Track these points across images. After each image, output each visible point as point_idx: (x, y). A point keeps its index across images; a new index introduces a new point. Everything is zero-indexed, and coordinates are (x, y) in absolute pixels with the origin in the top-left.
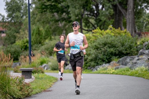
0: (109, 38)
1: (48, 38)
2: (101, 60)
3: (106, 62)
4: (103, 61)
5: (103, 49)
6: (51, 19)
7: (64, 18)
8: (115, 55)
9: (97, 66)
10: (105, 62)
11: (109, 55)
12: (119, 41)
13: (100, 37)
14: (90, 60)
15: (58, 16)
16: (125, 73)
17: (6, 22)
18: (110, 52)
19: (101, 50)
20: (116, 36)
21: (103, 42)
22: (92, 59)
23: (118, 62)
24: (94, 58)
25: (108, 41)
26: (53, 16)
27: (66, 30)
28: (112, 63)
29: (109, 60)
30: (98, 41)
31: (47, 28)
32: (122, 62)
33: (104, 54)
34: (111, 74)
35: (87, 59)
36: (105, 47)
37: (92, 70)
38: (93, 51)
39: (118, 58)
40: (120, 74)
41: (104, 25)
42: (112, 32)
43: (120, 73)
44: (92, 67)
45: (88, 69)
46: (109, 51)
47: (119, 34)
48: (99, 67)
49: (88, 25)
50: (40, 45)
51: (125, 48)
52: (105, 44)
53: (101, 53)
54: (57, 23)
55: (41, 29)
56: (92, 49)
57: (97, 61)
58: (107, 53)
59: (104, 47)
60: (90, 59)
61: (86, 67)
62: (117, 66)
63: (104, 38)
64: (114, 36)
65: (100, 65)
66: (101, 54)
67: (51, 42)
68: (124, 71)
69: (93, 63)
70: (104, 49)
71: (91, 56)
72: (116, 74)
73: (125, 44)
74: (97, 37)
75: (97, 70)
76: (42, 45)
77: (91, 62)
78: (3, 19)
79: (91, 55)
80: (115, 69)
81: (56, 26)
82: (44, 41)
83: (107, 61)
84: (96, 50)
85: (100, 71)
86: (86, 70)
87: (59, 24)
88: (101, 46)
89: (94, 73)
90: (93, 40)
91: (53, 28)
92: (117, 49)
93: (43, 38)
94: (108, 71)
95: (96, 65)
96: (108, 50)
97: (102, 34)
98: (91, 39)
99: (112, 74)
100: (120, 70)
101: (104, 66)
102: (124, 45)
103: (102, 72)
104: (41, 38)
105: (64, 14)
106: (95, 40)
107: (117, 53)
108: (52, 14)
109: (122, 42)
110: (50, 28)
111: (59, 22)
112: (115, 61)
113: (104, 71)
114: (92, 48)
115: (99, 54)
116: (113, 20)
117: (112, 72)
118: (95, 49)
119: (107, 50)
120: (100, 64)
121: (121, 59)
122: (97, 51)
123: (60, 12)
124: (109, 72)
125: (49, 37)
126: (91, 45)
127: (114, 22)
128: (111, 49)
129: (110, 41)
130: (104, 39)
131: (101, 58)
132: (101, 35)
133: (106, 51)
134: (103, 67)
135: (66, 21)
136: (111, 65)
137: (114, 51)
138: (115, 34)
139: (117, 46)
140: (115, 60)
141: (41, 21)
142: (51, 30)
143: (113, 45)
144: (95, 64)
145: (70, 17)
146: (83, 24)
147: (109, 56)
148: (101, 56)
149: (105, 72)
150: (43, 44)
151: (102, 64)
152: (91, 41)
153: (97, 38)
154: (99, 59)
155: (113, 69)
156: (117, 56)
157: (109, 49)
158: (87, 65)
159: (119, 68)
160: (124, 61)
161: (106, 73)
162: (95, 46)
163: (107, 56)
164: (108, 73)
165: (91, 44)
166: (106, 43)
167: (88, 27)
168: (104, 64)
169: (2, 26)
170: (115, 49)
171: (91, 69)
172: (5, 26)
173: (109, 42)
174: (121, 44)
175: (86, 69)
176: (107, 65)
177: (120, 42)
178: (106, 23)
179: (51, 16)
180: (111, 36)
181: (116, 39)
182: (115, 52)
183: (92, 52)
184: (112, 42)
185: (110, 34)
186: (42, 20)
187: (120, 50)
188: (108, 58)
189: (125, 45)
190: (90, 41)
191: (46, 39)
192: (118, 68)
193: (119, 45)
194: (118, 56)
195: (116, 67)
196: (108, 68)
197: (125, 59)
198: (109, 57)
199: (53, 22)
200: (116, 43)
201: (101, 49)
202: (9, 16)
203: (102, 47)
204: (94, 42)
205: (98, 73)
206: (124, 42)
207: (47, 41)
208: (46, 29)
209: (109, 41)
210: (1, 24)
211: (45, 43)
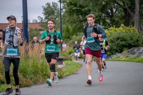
1: (74, 34)
4: (117, 51)
6: (77, 20)
13: (114, 33)
15: (82, 17)
17: (43, 23)
20: (126, 32)
23: (128, 52)
26: (79, 17)
31: (74, 27)
42: (123, 29)
47: (129, 30)
50: (69, 39)
51: (133, 41)
53: (115, 45)
54: (82, 23)
55: (70, 27)
58: (119, 45)
67: (77, 37)
69: (109, 53)
70: (117, 42)
74: (112, 33)
75: (112, 58)
76: (70, 40)
78: (42, 21)
81: (80, 25)
82: (72, 36)
83: (119, 51)
84: (111, 43)
87: (83, 24)
88: (115, 40)
91: (78, 26)
93: (71, 34)
98: (107, 35)
107: (127, 45)
108: (78, 16)
110: (77, 27)
111: (83, 22)
112: (125, 51)
113: (117, 59)
115: (113, 46)
123: (84, 15)
124: (121, 59)
125: (76, 34)
128: (123, 42)
130: (117, 34)
131: (115, 49)
132: (115, 31)
136: (123, 54)
137: (125, 44)
138: (126, 30)
141: (69, 21)
142: (77, 28)
146: (101, 23)
150: (71, 39)
151: (116, 54)
154: (113, 50)
155: (124, 58)
157: (121, 42)
159: (129, 57)
162: (111, 40)
166: (119, 37)
167: (105, 26)
169: (41, 25)
170: (126, 42)
172: (43, 25)
174: (130, 38)
179: (77, 18)
180: (123, 33)
181: (126, 35)
184: (123, 37)
185: (121, 31)
186: (70, 21)
187: (129, 43)
188: (120, 49)
191: (73, 35)
199: (79, 22)
202: (46, 18)
207: (74, 36)
208: (73, 28)
210: (40, 24)
211: (72, 38)
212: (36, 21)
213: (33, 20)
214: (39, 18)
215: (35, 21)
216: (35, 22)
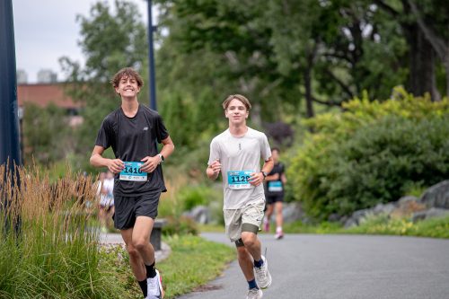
0: (393, 125)
1: (207, 127)
2: (368, 194)
3: (385, 199)
4: (377, 195)
5: (375, 160)
6: (218, 72)
7: (256, 67)
8: (415, 177)
9: (359, 212)
10: (381, 200)
11: (394, 177)
12: (426, 133)
13: (367, 121)
14: (335, 195)
15: (239, 60)
16: (446, 232)
17: (82, 82)
18: (398, 169)
19: (368, 161)
20: (415, 120)
21: (377, 138)
22: (342, 191)
23: (424, 199)
24: (349, 187)
25: (391, 134)
26: (224, 61)
27: (261, 103)
28: (403, 200)
29: (395, 192)
30: (361, 134)
31: (206, 99)
32: (436, 198)
33: (379, 173)
34: (401, 235)
35: (327, 189)
36: (383, 154)
37: (344, 223)
38: (345, 167)
39: (422, 186)
40: (429, 236)
41: (377, 87)
42: (403, 107)
43: (429, 232)
44: (342, 216)
45: (332, 221)
46: (394, 166)
47: (426, 112)
48: (363, 215)
49: (329, 86)
50: (185, 149)
51: (443, 155)
52: (382, 145)
53: (371, 172)
54: (235, 83)
55: (188, 100)
56: (341, 161)
57: (358, 196)
58: (387, 171)
59: (379, 152)
60: (337, 191)
61: (323, 215)
62: (420, 210)
63: (380, 125)
64: (410, 118)
65: (369, 207)
66: (370, 176)
68: (443, 225)
69: (345, 203)
70: (380, 158)
71: (341, 180)
72: (419, 235)
73: (442, 142)
74: (358, 123)
75: (357, 222)
76: (191, 150)
77: (340, 199)
78: (75, 74)
79: (339, 178)
80: (415, 220)
82: (196, 137)
83: (387, 195)
84: (355, 162)
85: (367, 225)
86: (324, 224)
88: (371, 151)
89: (350, 233)
90: (344, 131)
91: (223, 97)
92: (421, 157)
93: (193, 128)
94: (393, 225)
95: (357, 209)
96: (393, 161)
97: (371, 113)
98: (338, 130)
99: (407, 233)
100: (431, 223)
101: (381, 211)
102: (442, 146)
103: (373, 229)
104: (188, 129)
105: (256, 55)
106: (351, 133)
107: (419, 171)
108: (220, 56)
109: (434, 137)
110: (215, 97)
111: (242, 80)
112: (413, 195)
113: (379, 227)
114: (343, 156)
115: (363, 176)
116: (407, 71)
117: (404, 230)
118: (350, 159)
119: (388, 163)
120: (369, 203)
121: (431, 190)
122: (358, 167)
123: (243, 49)
124: (394, 229)
125: (211, 126)
126: (340, 149)
127: (408, 76)
128: (400, 158)
129: (397, 134)
130: (377, 128)
131: (370, 186)
132: (368, 117)
133: (385, 167)
134: (376, 214)
135: (262, 77)
136: (402, 206)
137: (410, 166)
138: (413, 111)
139: (419, 150)
140: (413, 191)
141: (186, 75)
143: (405, 147)
144: (353, 205)
145: (275, 65)
146: (315, 84)
147: (395, 180)
148: (369, 181)
149: (383, 228)
150: (192, 146)
151: (375, 206)
152: (340, 135)
153: (357, 126)
154: (363, 191)
155: (407, 221)
156: (419, 180)
157: (395, 158)
158: (330, 207)
159: (427, 218)
160: (442, 197)
161: (387, 233)
162: (352, 149)
163: (389, 182)
164: (393, 234)
165: (340, 143)
166: (385, 140)
167: (330, 93)
168: (379, 206)
169: (73, 93)
170: (415, 159)
171: (338, 219)
172: (79, 93)
173: (395, 137)
174: (432, 143)
175: (326, 219)
176: (388, 209)
177: (429, 137)
178: (384, 81)
179: (218, 62)
180: (402, 121)
181: (416, 129)
182: (414, 169)
183: (341, 170)
184: (402, 137)
185: (397, 115)
186: (191, 74)
187: (429, 160)
188: (391, 186)
189: (445, 145)
190: (334, 135)
191: (201, 130)
192: (423, 217)
193: (424, 147)
194: (422, 182)
195: (418, 214)
196: (392, 216)
197: (443, 189)
198: (396, 184)
199: (224, 79)
200: (414, 141)
201: (371, 158)
202: (93, 63)
203: (373, 154)
204: (347, 138)
205: (362, 231)
206: (441, 137)
207: (205, 137)
208: (201, 101)
209: (394, 133)
210: (70, 88)
211: (199, 143)
212: (54, 76)
213: (41, 73)
214: (65, 63)
215: (48, 75)
216: (47, 80)
